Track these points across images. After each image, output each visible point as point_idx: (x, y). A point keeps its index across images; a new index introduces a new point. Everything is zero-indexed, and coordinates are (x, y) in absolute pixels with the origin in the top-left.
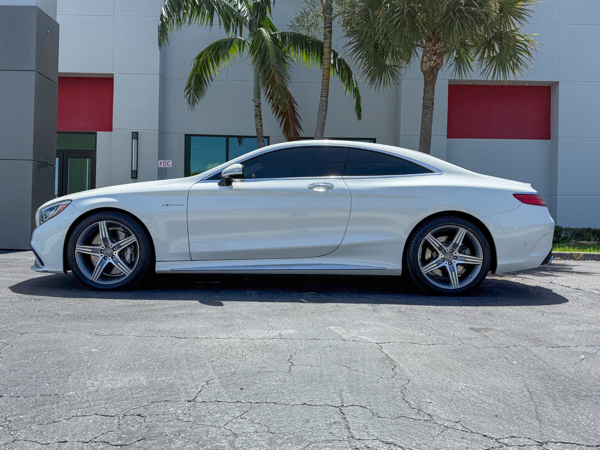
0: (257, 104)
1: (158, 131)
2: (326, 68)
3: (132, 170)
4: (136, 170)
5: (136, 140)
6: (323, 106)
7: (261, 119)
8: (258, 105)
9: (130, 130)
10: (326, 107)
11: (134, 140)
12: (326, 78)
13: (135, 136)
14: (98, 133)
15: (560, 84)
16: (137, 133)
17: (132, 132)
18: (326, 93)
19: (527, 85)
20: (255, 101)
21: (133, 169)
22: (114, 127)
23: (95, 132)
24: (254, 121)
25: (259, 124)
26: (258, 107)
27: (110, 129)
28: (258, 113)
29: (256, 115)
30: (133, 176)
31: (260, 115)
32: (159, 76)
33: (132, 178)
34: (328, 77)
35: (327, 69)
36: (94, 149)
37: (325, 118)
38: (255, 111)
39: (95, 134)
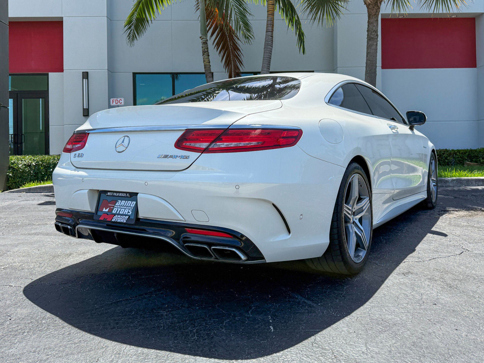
0: (204, 41)
1: (107, 71)
2: (271, 4)
3: (84, 109)
4: (87, 108)
5: (87, 80)
6: (269, 41)
7: (209, 56)
8: (206, 42)
9: (80, 70)
10: (271, 41)
11: (84, 80)
12: (271, 14)
13: (86, 75)
14: (50, 74)
16: (87, 73)
17: (83, 72)
18: (271, 28)
19: (453, 17)
20: (202, 38)
21: (85, 107)
22: (65, 68)
23: (47, 73)
24: (202, 57)
25: (207, 60)
26: (205, 44)
27: (61, 70)
28: (206, 50)
29: (204, 52)
30: (85, 114)
31: (208, 51)
32: (106, 18)
33: (84, 116)
34: (273, 12)
35: (272, 5)
36: (46, 89)
37: (271, 52)
38: (202, 47)
39: (47, 75)
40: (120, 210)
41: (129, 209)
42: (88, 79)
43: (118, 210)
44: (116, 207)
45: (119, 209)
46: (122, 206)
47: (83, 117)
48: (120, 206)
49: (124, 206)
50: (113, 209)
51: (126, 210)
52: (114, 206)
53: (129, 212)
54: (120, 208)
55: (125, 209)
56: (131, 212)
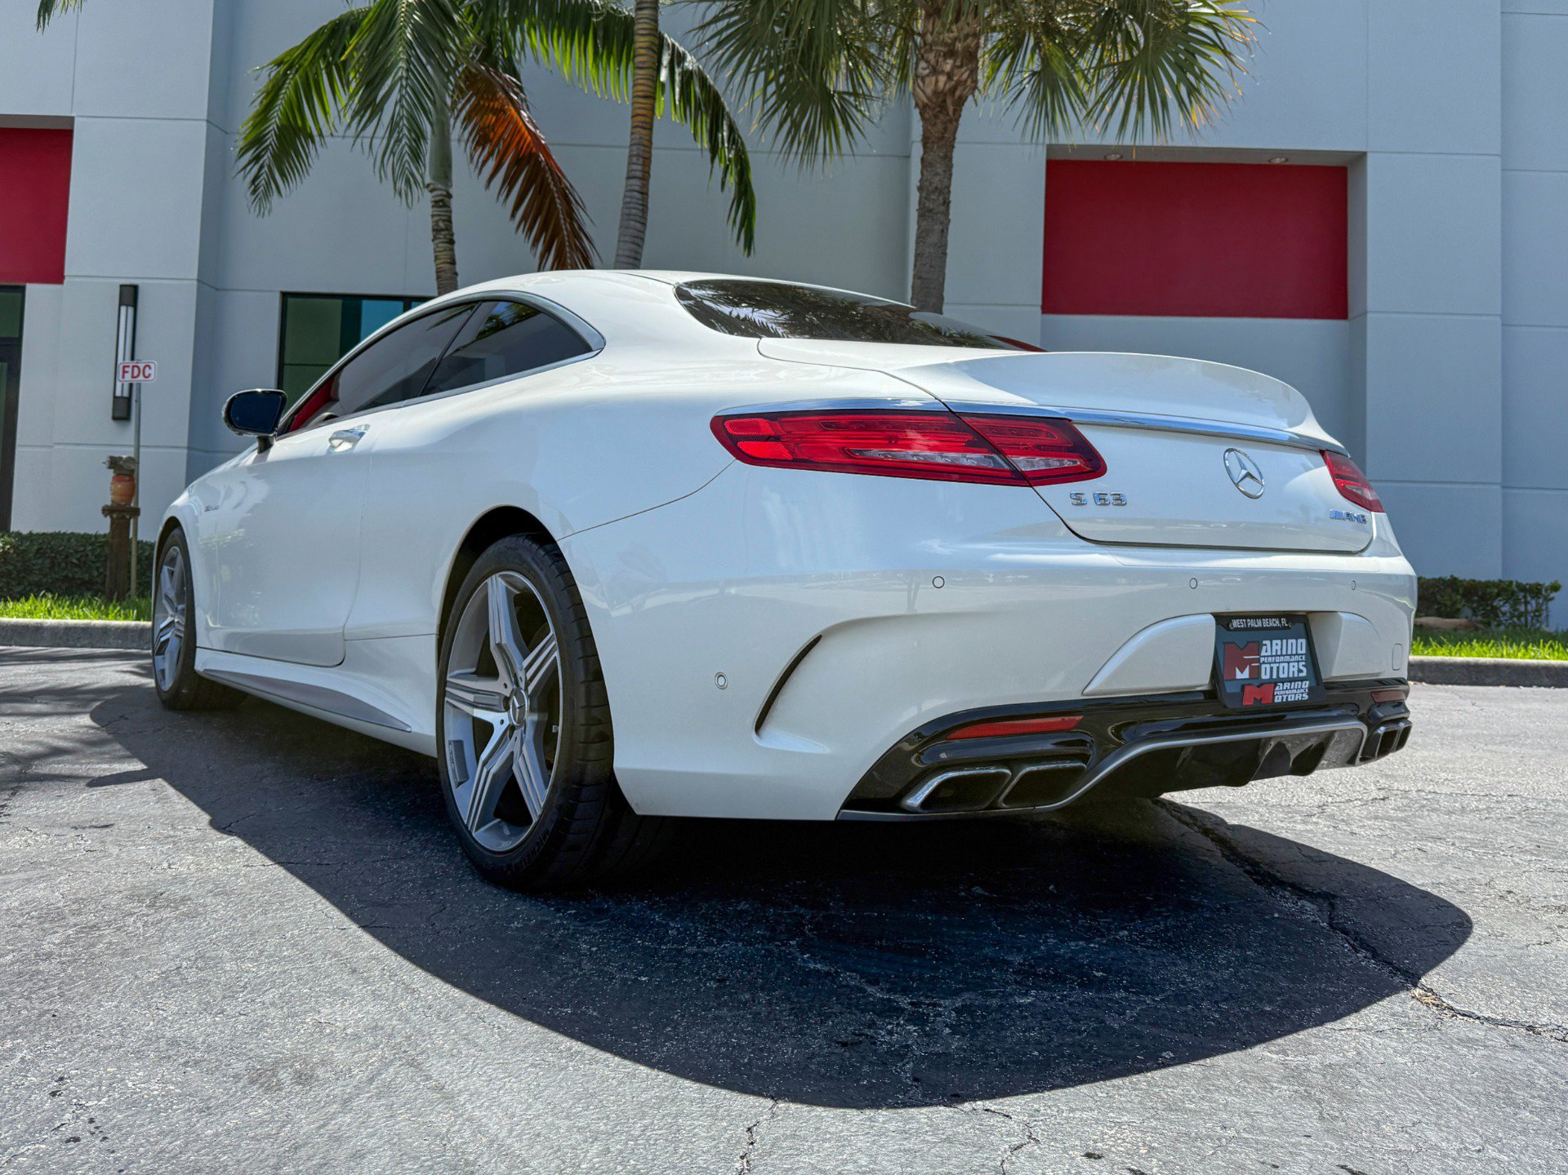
0: (438, 198)
1: (195, 283)
2: (640, 94)
3: (115, 397)
4: (126, 394)
5: (131, 310)
6: (632, 205)
7: (452, 242)
8: (441, 201)
9: (115, 280)
10: (641, 207)
11: (123, 309)
12: (640, 124)
13: (130, 295)
14: (31, 288)
15: (1371, 161)
16: (135, 288)
17: (121, 286)
18: (639, 168)
19: (1278, 161)
20: (431, 187)
21: (118, 394)
22: (69, 269)
23: (21, 284)
24: (431, 246)
25: (444, 256)
26: (441, 207)
27: (59, 277)
28: (441, 225)
29: (436, 230)
30: (118, 415)
31: (449, 229)
32: (205, 124)
33: (115, 418)
34: (648, 120)
35: (645, 97)
36: (17, 336)
37: (639, 241)
38: (433, 216)
39: (22, 290)
40: (1278, 668)
41: (1298, 662)
42: (135, 306)
43: (1272, 668)
44: (1264, 663)
45: (1275, 666)
46: (1277, 655)
47: (112, 422)
48: (1272, 656)
49: (1282, 655)
50: (1259, 668)
51: (1291, 664)
52: (1259, 659)
53: (1300, 671)
54: (1275, 662)
55: (1288, 663)
56: (1304, 669)
